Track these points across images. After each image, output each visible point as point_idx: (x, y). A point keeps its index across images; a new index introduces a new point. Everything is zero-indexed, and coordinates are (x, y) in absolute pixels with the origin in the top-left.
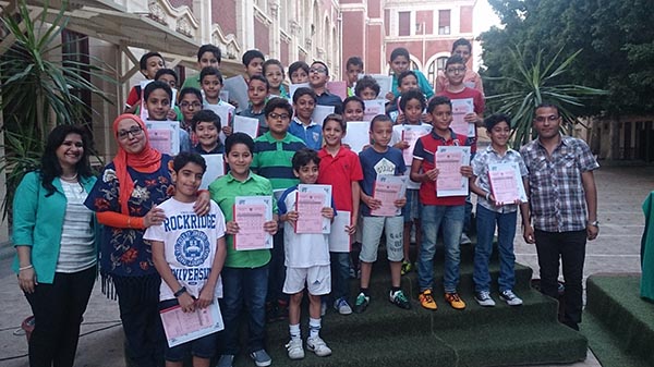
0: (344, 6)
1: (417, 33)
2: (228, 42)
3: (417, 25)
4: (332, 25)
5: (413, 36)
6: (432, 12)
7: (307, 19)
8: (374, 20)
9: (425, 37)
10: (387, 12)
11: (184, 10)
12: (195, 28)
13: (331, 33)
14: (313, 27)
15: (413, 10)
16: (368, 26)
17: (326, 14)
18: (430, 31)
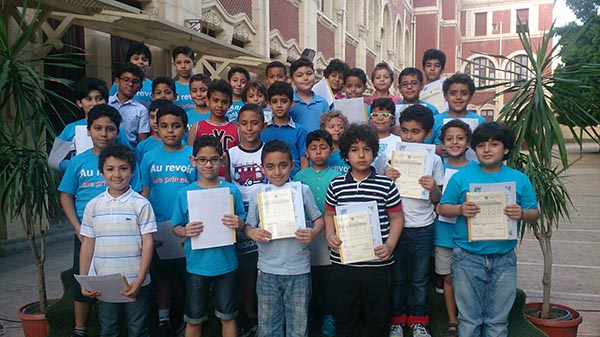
0: (418, 9)
1: (493, 33)
2: (289, 47)
3: (494, 25)
4: (405, 28)
5: (490, 35)
6: (509, 11)
7: (376, 23)
8: (448, 22)
9: (501, 36)
10: (463, 14)
11: (241, 16)
12: (254, 34)
13: (404, 36)
14: (382, 30)
15: (490, 11)
16: (442, 28)
17: (398, 17)
18: (507, 29)
